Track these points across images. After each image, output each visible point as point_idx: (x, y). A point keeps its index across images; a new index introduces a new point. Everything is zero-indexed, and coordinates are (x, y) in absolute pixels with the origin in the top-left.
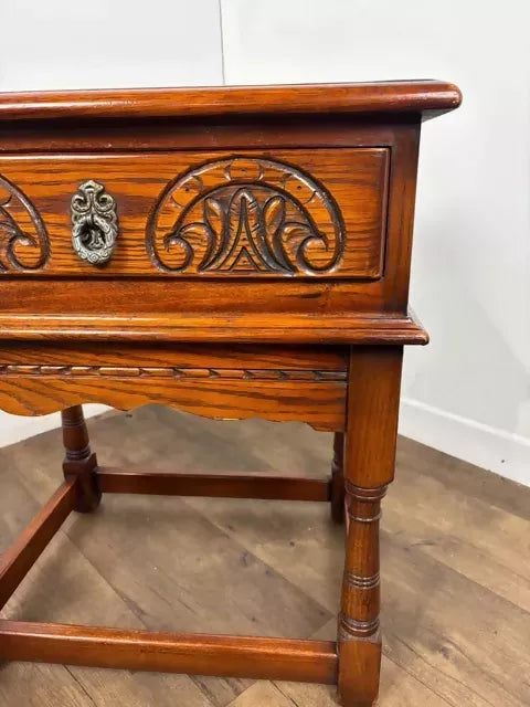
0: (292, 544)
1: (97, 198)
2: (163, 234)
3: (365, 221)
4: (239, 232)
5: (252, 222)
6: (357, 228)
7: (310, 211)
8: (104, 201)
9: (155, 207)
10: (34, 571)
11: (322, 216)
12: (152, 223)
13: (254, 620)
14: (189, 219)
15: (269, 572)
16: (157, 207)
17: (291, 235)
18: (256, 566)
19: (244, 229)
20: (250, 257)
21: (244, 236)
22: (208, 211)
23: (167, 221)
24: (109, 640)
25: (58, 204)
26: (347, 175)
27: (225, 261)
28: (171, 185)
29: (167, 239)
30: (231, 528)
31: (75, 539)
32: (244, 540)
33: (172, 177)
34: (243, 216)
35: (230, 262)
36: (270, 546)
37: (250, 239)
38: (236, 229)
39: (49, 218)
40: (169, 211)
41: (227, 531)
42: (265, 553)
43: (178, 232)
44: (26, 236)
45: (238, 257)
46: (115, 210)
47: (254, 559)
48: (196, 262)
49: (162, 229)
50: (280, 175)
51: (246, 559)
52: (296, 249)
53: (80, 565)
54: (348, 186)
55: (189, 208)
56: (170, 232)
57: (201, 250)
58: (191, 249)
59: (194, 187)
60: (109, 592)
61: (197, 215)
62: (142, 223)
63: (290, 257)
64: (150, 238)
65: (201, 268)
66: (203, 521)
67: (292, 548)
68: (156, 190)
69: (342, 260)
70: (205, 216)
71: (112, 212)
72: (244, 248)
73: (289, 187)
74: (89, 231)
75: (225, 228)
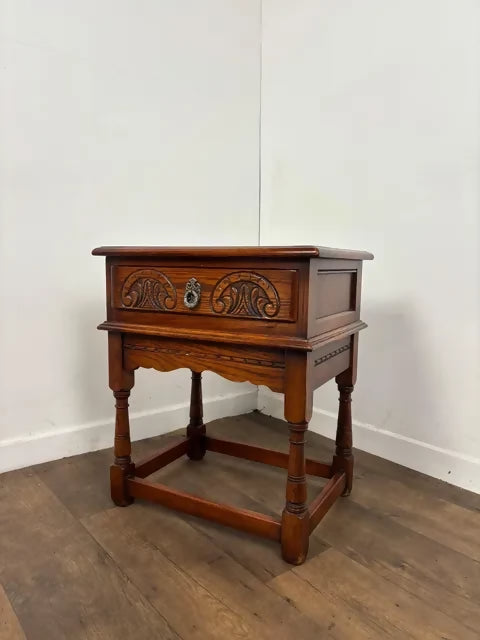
1: (195, 284)
2: (216, 299)
3: (288, 298)
4: (242, 299)
5: (246, 296)
6: (285, 301)
7: (267, 293)
8: (197, 285)
9: (213, 289)
11: (272, 295)
12: (212, 294)
14: (225, 294)
16: (215, 288)
17: (261, 302)
19: (244, 299)
20: (245, 309)
21: (243, 301)
22: (232, 291)
23: (217, 294)
25: (182, 286)
26: (281, 280)
27: (236, 310)
28: (220, 281)
29: (217, 301)
33: (221, 278)
34: (243, 294)
35: (238, 311)
37: (246, 302)
39: (178, 290)
40: (218, 291)
43: (221, 298)
44: (170, 297)
45: (241, 309)
46: (200, 289)
48: (226, 310)
49: (215, 297)
50: (257, 279)
52: (262, 307)
54: (281, 284)
55: (225, 290)
56: (218, 298)
57: (228, 306)
58: (225, 305)
59: (228, 282)
61: (228, 292)
62: (209, 294)
63: (260, 310)
64: (211, 300)
65: (228, 313)
68: (214, 283)
69: (279, 313)
70: (230, 293)
72: (243, 306)
73: (260, 284)
74: (190, 296)
75: (238, 298)
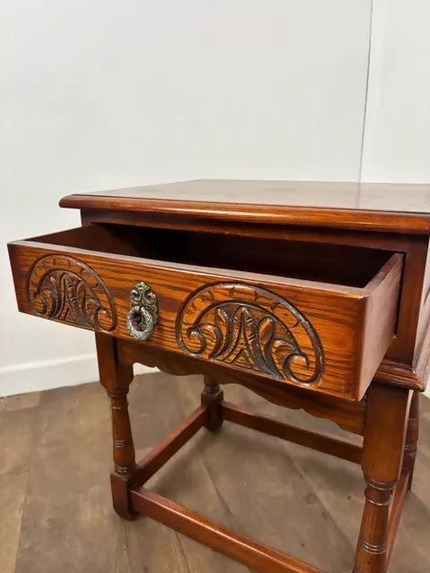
0: (349, 498)
1: (145, 295)
2: (187, 327)
3: (343, 353)
4: (239, 337)
5: (248, 333)
6: (333, 358)
7: (294, 335)
8: (150, 297)
9: (182, 309)
10: (172, 461)
11: (304, 340)
12: (180, 318)
13: (303, 545)
14: (203, 320)
15: (325, 514)
16: (184, 308)
17: (280, 349)
18: (317, 506)
19: (242, 336)
20: (246, 358)
21: (242, 341)
22: (217, 318)
23: (190, 319)
24: (201, 524)
25: (124, 293)
26: (327, 313)
27: (228, 356)
28: (193, 294)
29: (189, 330)
30: (306, 470)
31: (201, 448)
32: (313, 483)
33: (194, 289)
34: (242, 326)
35: (232, 358)
36: (332, 494)
37: (247, 344)
38: (237, 335)
39: (119, 301)
40: (190, 313)
41: (303, 473)
42: (327, 498)
43: (197, 326)
44: (105, 309)
45: (238, 356)
46: (157, 305)
47: (316, 499)
48: (208, 352)
49: (186, 324)
50: (271, 302)
51: (312, 497)
52: (283, 361)
53: (198, 466)
54: (326, 322)
55: (204, 313)
56: (191, 326)
57: (212, 344)
58: (205, 342)
59: (208, 300)
60: (213, 490)
61: (210, 318)
62: (173, 317)
63: (278, 366)
64: (178, 327)
65: (211, 356)
66: (288, 460)
67: (348, 501)
68: (183, 296)
69: (321, 380)
70: (215, 320)
71: (154, 306)
72: (242, 350)
73: (278, 312)
74: (138, 317)
75: (230, 332)
